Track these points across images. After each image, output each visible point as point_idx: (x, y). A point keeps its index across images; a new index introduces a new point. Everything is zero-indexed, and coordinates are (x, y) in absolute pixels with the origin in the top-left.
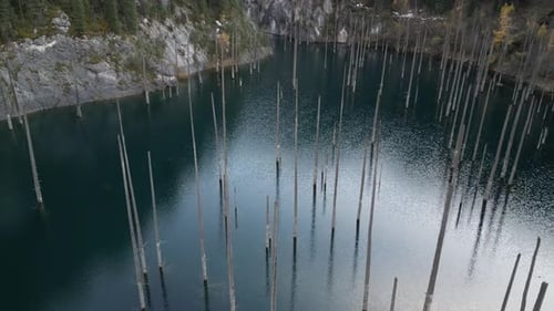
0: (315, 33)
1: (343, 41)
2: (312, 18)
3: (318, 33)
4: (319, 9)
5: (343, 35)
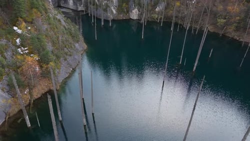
3: (114, 12)
5: (134, 14)
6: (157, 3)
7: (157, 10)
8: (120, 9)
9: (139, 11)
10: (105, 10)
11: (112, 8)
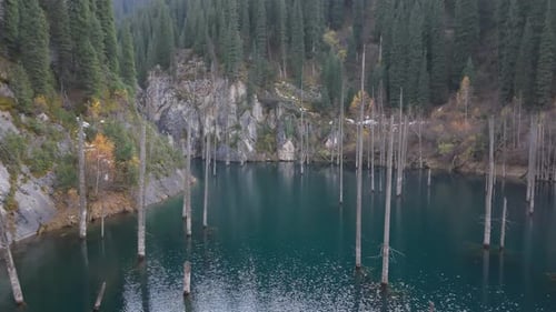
0: (246, 149)
1: (289, 157)
2: (238, 127)
3: (250, 148)
4: (247, 114)
5: (287, 151)
6: (328, 133)
7: (327, 144)
8: (260, 143)
9: (295, 147)
10: (234, 145)
11: (247, 142)
